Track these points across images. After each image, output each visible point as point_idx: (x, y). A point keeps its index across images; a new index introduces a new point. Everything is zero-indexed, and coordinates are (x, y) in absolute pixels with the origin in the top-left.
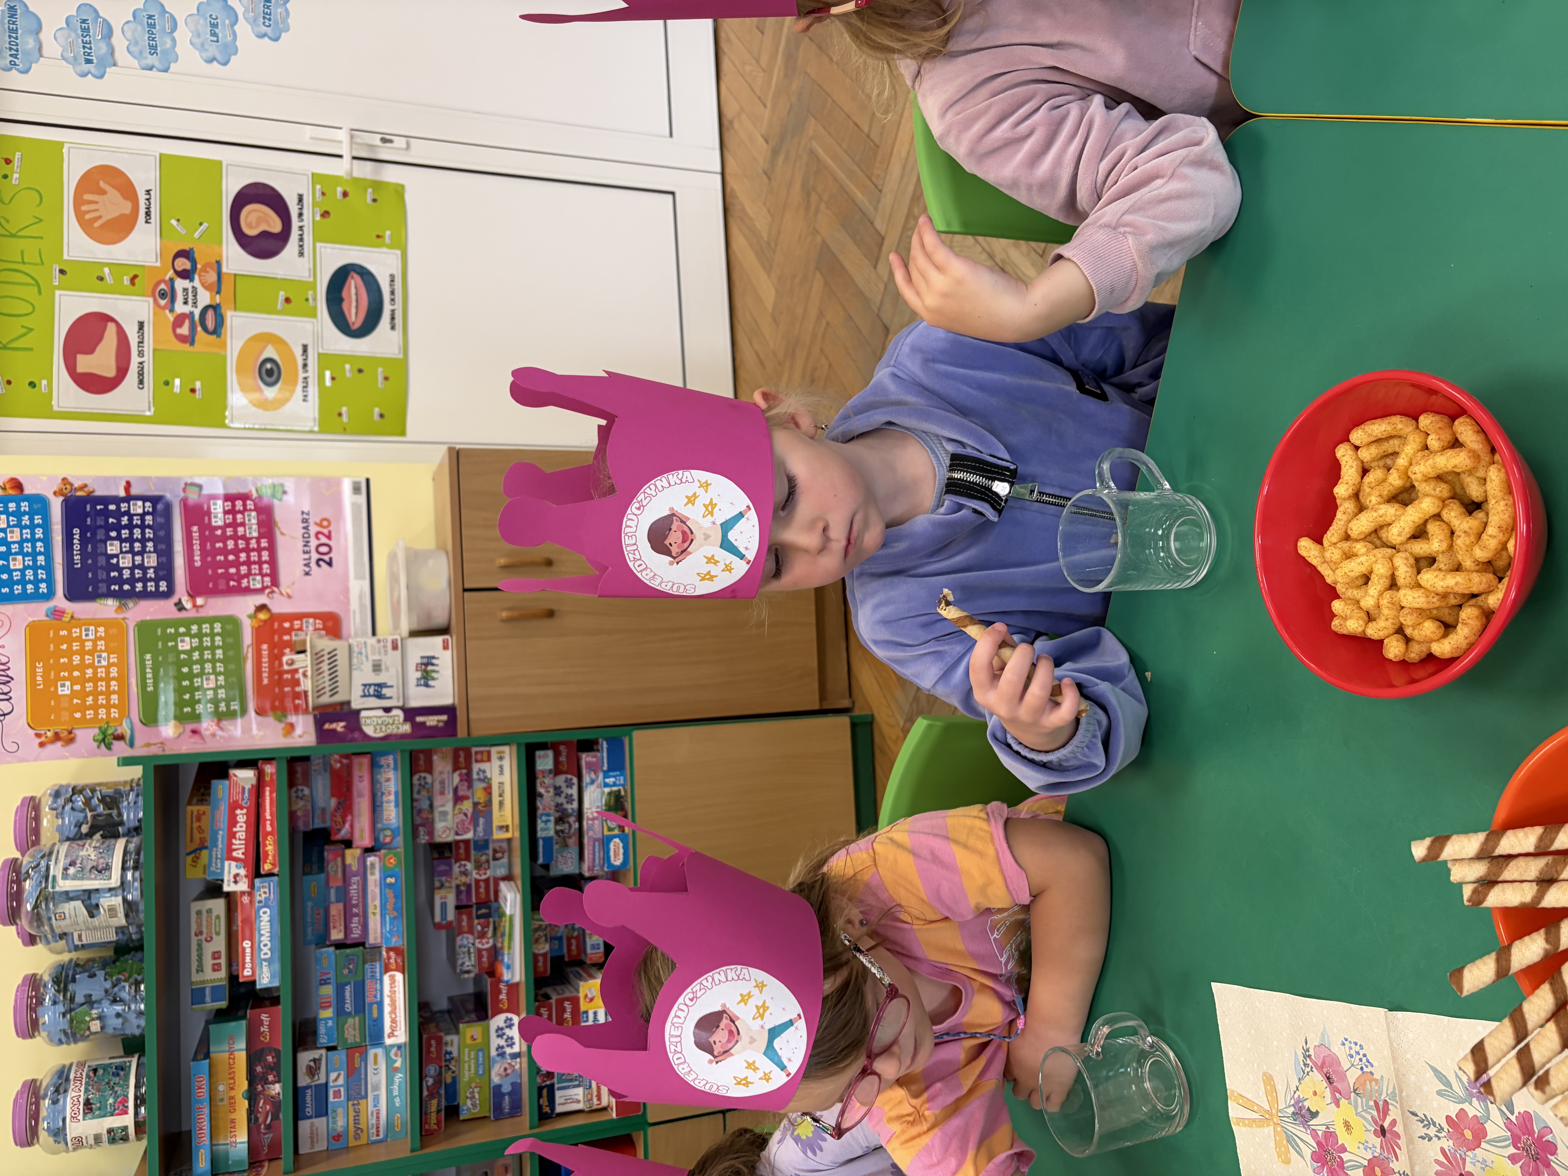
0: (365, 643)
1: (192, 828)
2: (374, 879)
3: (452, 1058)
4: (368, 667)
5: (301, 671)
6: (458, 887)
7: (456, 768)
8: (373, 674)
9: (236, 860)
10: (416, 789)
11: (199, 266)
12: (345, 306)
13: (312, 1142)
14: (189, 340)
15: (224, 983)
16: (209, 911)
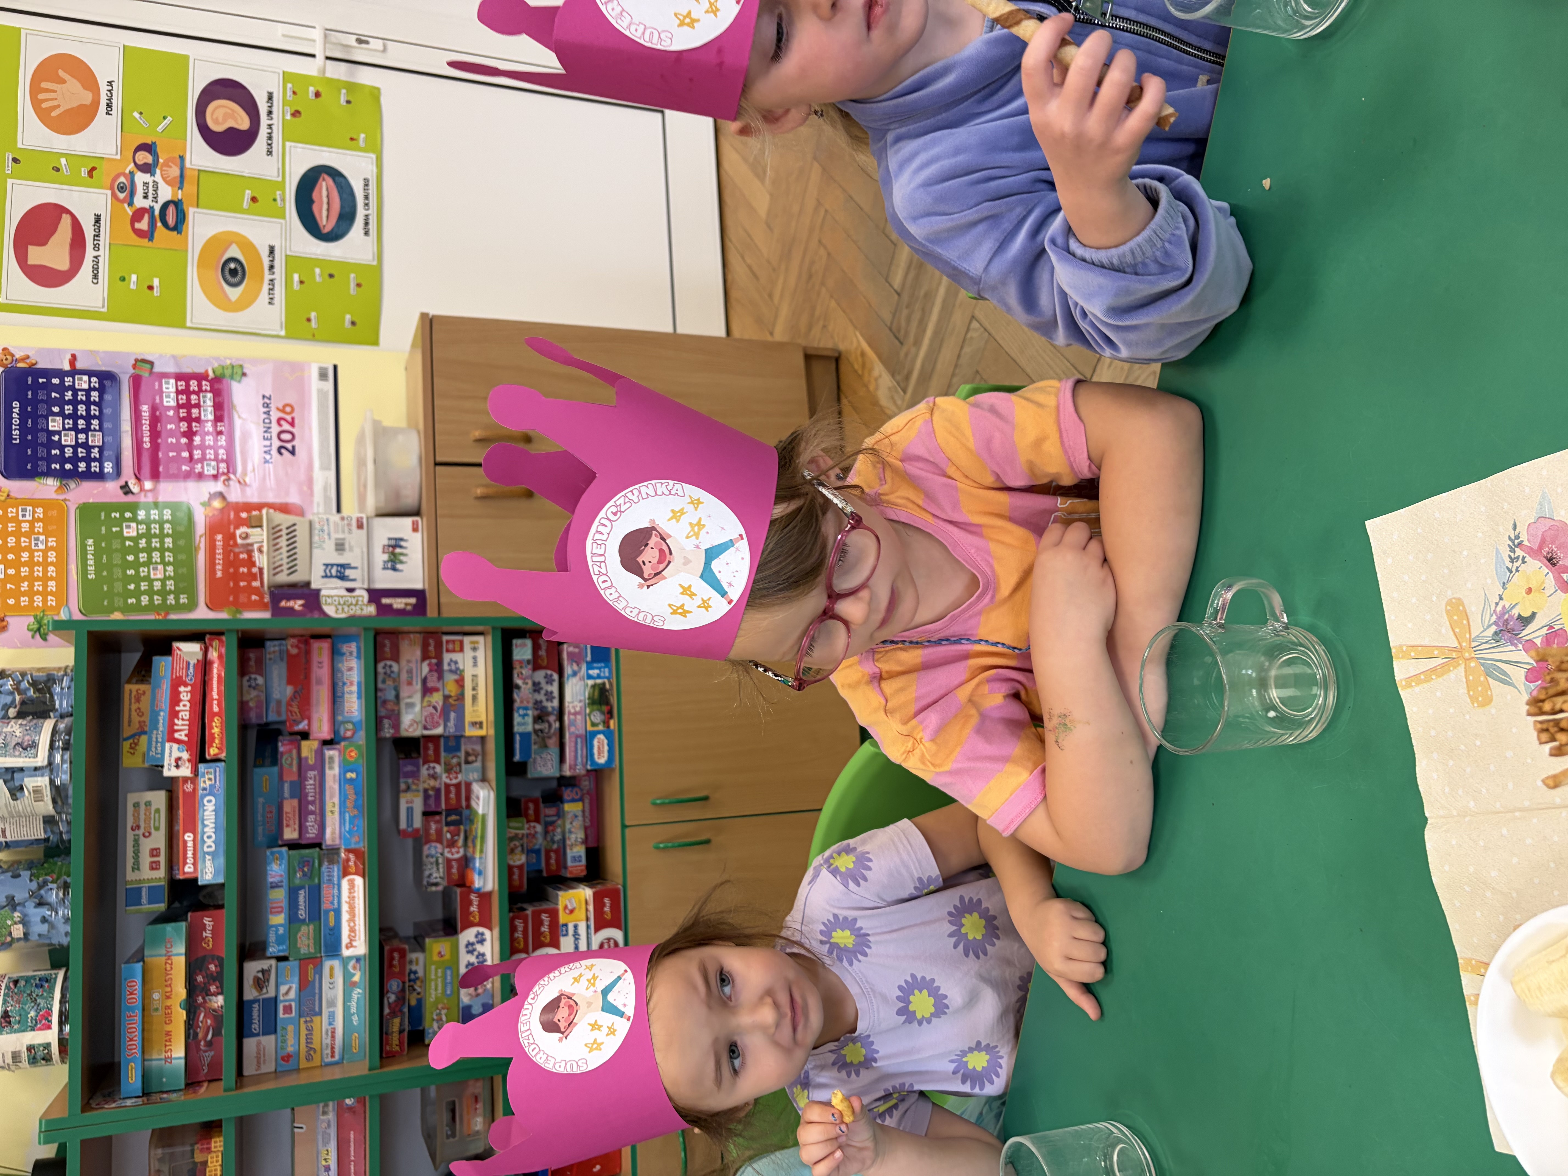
0: (328, 520)
1: (130, 710)
2: (332, 773)
3: (418, 978)
4: (330, 546)
5: (256, 546)
6: (426, 791)
7: (425, 657)
8: (335, 554)
9: (178, 741)
10: (380, 678)
11: (161, 161)
12: (315, 208)
13: (258, 1063)
14: (148, 235)
15: (163, 883)
16: (148, 804)
